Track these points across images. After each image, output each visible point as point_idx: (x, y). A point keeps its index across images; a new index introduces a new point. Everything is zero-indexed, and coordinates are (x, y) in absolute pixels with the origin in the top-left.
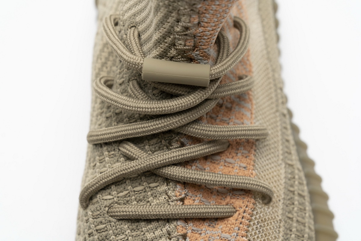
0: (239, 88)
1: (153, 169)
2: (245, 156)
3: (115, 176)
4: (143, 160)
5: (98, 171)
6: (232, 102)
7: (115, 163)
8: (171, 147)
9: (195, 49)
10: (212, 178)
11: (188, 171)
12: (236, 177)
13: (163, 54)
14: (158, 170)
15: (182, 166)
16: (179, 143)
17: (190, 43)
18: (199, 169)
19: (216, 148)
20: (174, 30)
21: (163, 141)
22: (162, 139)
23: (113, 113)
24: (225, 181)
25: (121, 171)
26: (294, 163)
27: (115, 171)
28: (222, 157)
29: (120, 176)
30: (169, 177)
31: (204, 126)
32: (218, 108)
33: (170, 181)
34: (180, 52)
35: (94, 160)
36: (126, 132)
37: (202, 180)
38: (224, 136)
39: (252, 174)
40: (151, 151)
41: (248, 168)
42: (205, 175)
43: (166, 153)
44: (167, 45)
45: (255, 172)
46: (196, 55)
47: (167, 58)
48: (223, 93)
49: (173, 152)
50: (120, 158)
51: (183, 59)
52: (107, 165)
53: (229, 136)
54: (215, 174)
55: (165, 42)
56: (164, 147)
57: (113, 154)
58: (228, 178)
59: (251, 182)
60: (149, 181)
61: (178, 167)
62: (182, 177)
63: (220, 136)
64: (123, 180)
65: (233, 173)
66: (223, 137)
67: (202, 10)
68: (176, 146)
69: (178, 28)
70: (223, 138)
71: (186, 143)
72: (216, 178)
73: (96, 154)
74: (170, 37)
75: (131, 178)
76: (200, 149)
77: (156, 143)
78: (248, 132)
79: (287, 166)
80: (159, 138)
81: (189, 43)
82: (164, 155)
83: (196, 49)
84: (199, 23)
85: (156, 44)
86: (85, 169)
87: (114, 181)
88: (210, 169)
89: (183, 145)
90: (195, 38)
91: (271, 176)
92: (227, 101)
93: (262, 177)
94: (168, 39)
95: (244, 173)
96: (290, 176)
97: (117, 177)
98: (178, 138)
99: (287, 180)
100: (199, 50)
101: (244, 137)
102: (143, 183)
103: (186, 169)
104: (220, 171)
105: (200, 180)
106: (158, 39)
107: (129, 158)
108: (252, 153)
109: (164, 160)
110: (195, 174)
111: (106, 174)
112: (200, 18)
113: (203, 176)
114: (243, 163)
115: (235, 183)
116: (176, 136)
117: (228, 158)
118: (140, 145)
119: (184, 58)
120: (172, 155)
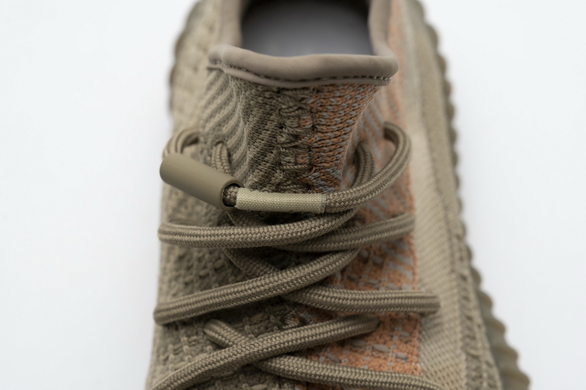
0: (387, 231)
1: (255, 362)
2: (405, 340)
3: (196, 373)
4: (240, 347)
5: (172, 367)
6: (384, 256)
7: (198, 354)
8: (284, 327)
9: (312, 168)
10: (350, 376)
11: (312, 364)
12: (389, 374)
13: (264, 180)
14: (265, 363)
15: (303, 357)
16: (296, 319)
17: (304, 159)
18: (331, 362)
19: (357, 327)
20: (276, 141)
21: (272, 317)
22: (271, 314)
23: (196, 275)
24: (372, 380)
25: (206, 365)
26: (480, 353)
27: (196, 365)
28: (369, 343)
29: (204, 374)
30: (281, 375)
31: (336, 292)
32: (361, 265)
33: (284, 380)
34: (289, 174)
35: (166, 351)
36: (211, 302)
37: (334, 379)
38: (368, 307)
39: (416, 369)
40: (253, 334)
41: (409, 360)
42: (339, 371)
43: (277, 336)
44: (268, 165)
45: (421, 366)
46: (314, 179)
47: (271, 185)
48: (362, 239)
49: (288, 334)
50: (206, 346)
51: (295, 186)
52: (186, 358)
53: (376, 307)
54: (355, 368)
55: (265, 161)
56: (273, 326)
57: (195, 341)
58: (376, 375)
59: (413, 383)
60: (251, 382)
61: (296, 359)
62: (303, 373)
63: (362, 307)
64: (210, 380)
65: (386, 367)
66: (366, 308)
67: (316, 107)
68: (293, 325)
69: (283, 136)
70: (366, 310)
71: (309, 320)
72: (358, 375)
73: (169, 340)
74: (272, 153)
75: (222, 377)
76: (332, 328)
77: (261, 321)
78: (407, 301)
79: (470, 358)
80: (265, 312)
81: (302, 158)
82: (273, 339)
83: (314, 169)
84: (314, 127)
85: (252, 166)
86: (151, 366)
87: (195, 382)
88: (350, 360)
89: (303, 323)
90: (310, 151)
91: (445, 374)
92: (375, 253)
93: (432, 375)
94: (270, 155)
95: (404, 368)
96: (474, 374)
97: (199, 375)
98: (296, 312)
99: (470, 381)
100: (320, 170)
101: (399, 308)
102: (242, 385)
103: (309, 361)
104: (365, 364)
105: (332, 379)
106: (255, 157)
107: (219, 346)
108: (415, 337)
109: (273, 347)
110: (323, 368)
111: (183, 372)
112: (315, 120)
113: (337, 372)
114: (401, 351)
115: (388, 385)
116: (291, 309)
117: (378, 343)
118: (236, 325)
119: (298, 184)
120: (286, 338)
